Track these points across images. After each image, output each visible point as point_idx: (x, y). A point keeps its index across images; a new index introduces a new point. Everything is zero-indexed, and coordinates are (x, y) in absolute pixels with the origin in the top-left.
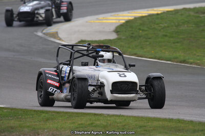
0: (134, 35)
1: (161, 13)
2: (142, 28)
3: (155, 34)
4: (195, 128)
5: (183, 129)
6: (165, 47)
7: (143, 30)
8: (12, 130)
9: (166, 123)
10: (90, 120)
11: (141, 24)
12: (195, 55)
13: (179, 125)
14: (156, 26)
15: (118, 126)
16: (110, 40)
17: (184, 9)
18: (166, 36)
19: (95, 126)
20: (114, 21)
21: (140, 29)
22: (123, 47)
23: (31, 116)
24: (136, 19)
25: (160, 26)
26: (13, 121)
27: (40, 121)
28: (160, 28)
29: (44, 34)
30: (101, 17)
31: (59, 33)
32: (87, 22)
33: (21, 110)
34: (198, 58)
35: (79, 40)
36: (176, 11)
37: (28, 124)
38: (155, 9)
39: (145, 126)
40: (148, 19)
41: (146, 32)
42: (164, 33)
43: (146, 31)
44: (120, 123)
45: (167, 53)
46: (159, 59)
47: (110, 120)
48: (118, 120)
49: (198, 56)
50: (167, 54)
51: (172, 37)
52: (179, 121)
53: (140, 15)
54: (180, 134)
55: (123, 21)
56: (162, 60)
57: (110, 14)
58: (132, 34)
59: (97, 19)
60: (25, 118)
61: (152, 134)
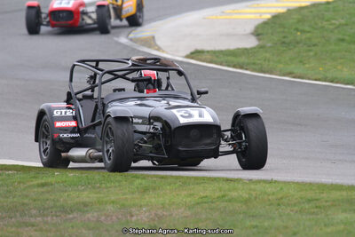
0: (287, 40)
2: (301, 28)
3: (324, 37)
6: (341, 61)
7: (303, 32)
8: (86, 209)
10: (220, 189)
11: (299, 21)
14: (325, 24)
15: (269, 200)
16: (246, 49)
18: (343, 40)
19: (230, 201)
20: (252, 16)
21: (297, 30)
22: (269, 61)
23: (117, 184)
24: (290, 11)
25: (335, 24)
26: (86, 193)
27: (133, 193)
28: (331, 27)
29: (131, 40)
30: (228, 8)
31: (156, 38)
32: (204, 18)
35: (192, 50)
37: (113, 198)
39: (317, 200)
40: (312, 12)
41: (308, 35)
42: (341, 36)
43: (309, 32)
44: (273, 194)
45: (345, 69)
46: (332, 82)
47: (254, 190)
48: (269, 189)
50: (346, 72)
53: (298, 5)
55: (269, 16)
56: (337, 83)
57: (244, 4)
58: (284, 37)
59: (223, 12)
60: (107, 188)
61: (329, 212)
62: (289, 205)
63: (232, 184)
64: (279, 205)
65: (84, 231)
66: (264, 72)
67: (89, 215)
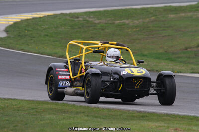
0: (20, 34)
1: (43, 17)
2: (27, 29)
3: (38, 33)
4: (78, 110)
5: (68, 111)
6: (47, 45)
7: (28, 31)
9: (54, 106)
11: (27, 26)
13: (64, 107)
14: (39, 27)
15: (14, 108)
16: (1, 38)
17: (62, 14)
18: (47, 35)
20: (4, 22)
21: (26, 30)
22: (12, 44)
24: (22, 21)
28: (42, 29)
36: (55, 16)
38: (38, 13)
39: (36, 108)
40: (32, 21)
41: (31, 32)
42: (46, 33)
43: (31, 31)
44: (16, 105)
46: (42, 54)
47: (7, 103)
48: (14, 103)
49: (73, 52)
50: (48, 50)
51: (52, 37)
53: (26, 18)
54: (66, 115)
55: (12, 23)
58: (20, 33)
61: (42, 114)
62: (23, 110)
64: (18, 110)
66: (10, 49)
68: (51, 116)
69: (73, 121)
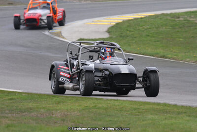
1: (145, 18)
2: (129, 29)
3: (139, 34)
4: (180, 111)
5: (169, 112)
6: (147, 45)
7: (130, 31)
8: (31, 111)
9: (156, 107)
10: (94, 103)
11: (128, 26)
12: (172, 51)
13: (166, 108)
14: (140, 28)
15: (116, 109)
16: (104, 38)
17: (163, 14)
18: (148, 36)
19: (98, 108)
20: (106, 23)
21: (127, 30)
23: (45, 100)
24: (124, 22)
25: (144, 28)
26: (31, 103)
27: (53, 104)
28: (143, 29)
29: (50, 33)
30: (96, 20)
31: (62, 33)
32: (84, 24)
33: (37, 94)
34: (175, 54)
35: (79, 38)
36: (156, 16)
37: (44, 106)
38: (140, 14)
39: (138, 109)
40: (134, 22)
41: (133, 33)
42: (147, 34)
43: (133, 31)
44: (118, 106)
46: (143, 55)
47: (110, 104)
48: (117, 104)
49: (175, 52)
50: (150, 51)
51: (154, 37)
52: (165, 105)
53: (128, 19)
54: (168, 115)
55: (114, 24)
56: (146, 55)
57: (103, 18)
58: (122, 34)
59: (93, 21)
60: (41, 101)
61: (144, 115)
62: (126, 111)
63: (99, 101)
64: (121, 111)
65: (31, 121)
67: (33, 114)
68: (153, 116)
69: (175, 121)
